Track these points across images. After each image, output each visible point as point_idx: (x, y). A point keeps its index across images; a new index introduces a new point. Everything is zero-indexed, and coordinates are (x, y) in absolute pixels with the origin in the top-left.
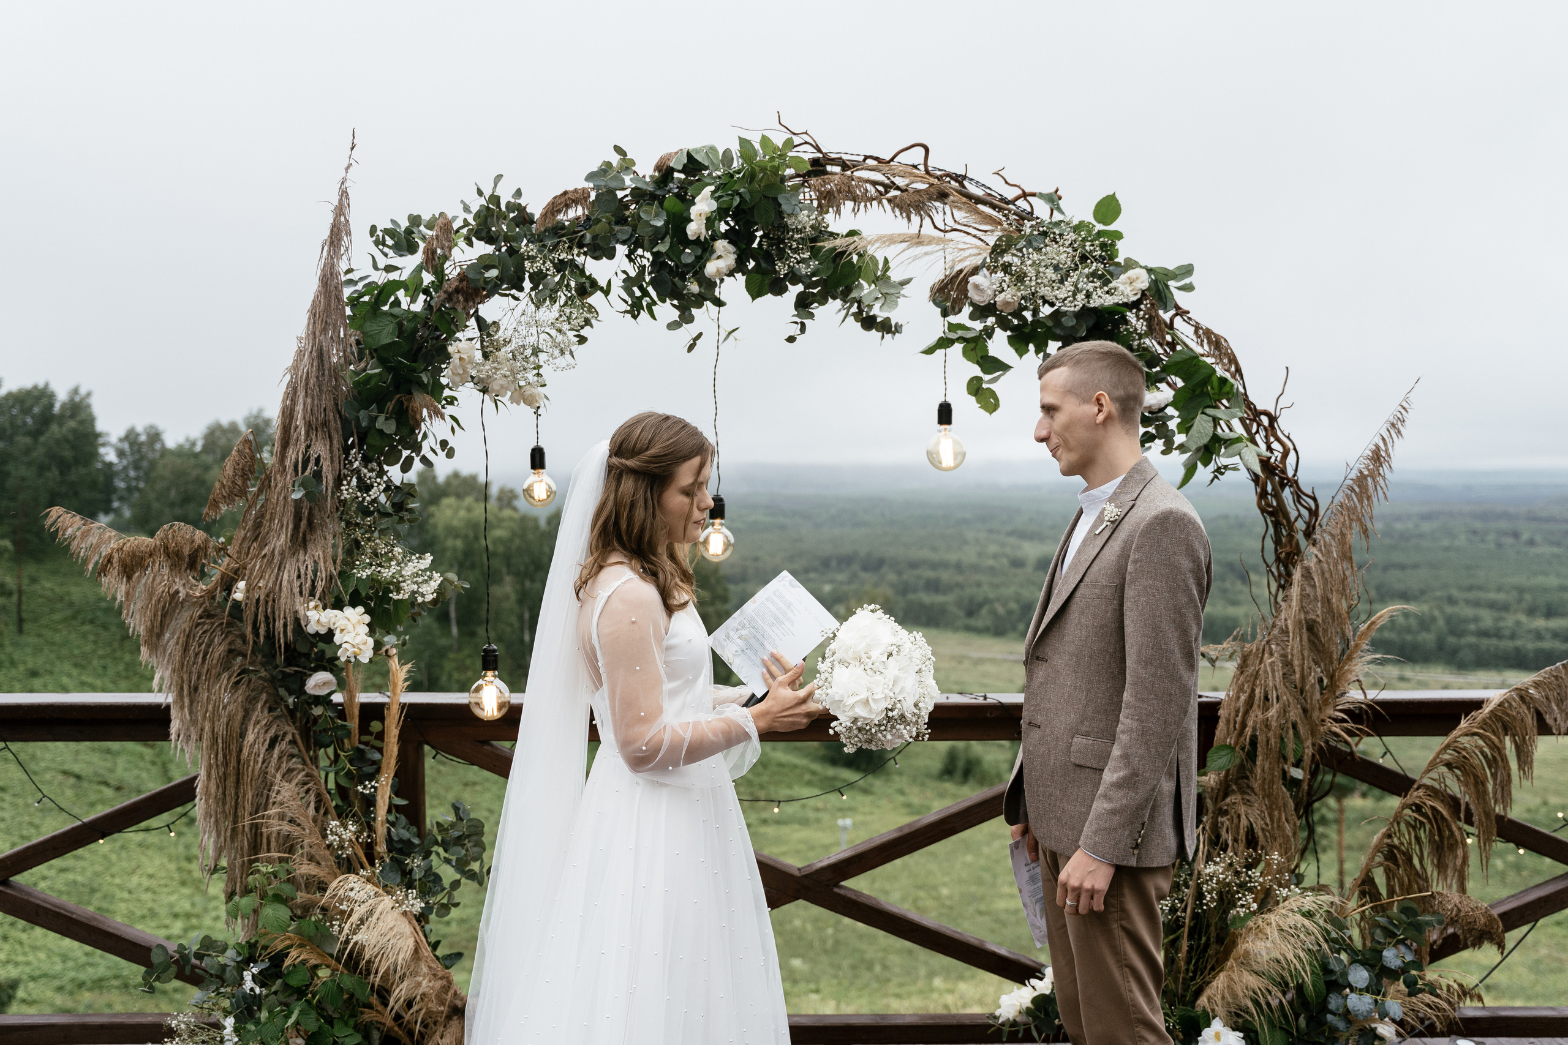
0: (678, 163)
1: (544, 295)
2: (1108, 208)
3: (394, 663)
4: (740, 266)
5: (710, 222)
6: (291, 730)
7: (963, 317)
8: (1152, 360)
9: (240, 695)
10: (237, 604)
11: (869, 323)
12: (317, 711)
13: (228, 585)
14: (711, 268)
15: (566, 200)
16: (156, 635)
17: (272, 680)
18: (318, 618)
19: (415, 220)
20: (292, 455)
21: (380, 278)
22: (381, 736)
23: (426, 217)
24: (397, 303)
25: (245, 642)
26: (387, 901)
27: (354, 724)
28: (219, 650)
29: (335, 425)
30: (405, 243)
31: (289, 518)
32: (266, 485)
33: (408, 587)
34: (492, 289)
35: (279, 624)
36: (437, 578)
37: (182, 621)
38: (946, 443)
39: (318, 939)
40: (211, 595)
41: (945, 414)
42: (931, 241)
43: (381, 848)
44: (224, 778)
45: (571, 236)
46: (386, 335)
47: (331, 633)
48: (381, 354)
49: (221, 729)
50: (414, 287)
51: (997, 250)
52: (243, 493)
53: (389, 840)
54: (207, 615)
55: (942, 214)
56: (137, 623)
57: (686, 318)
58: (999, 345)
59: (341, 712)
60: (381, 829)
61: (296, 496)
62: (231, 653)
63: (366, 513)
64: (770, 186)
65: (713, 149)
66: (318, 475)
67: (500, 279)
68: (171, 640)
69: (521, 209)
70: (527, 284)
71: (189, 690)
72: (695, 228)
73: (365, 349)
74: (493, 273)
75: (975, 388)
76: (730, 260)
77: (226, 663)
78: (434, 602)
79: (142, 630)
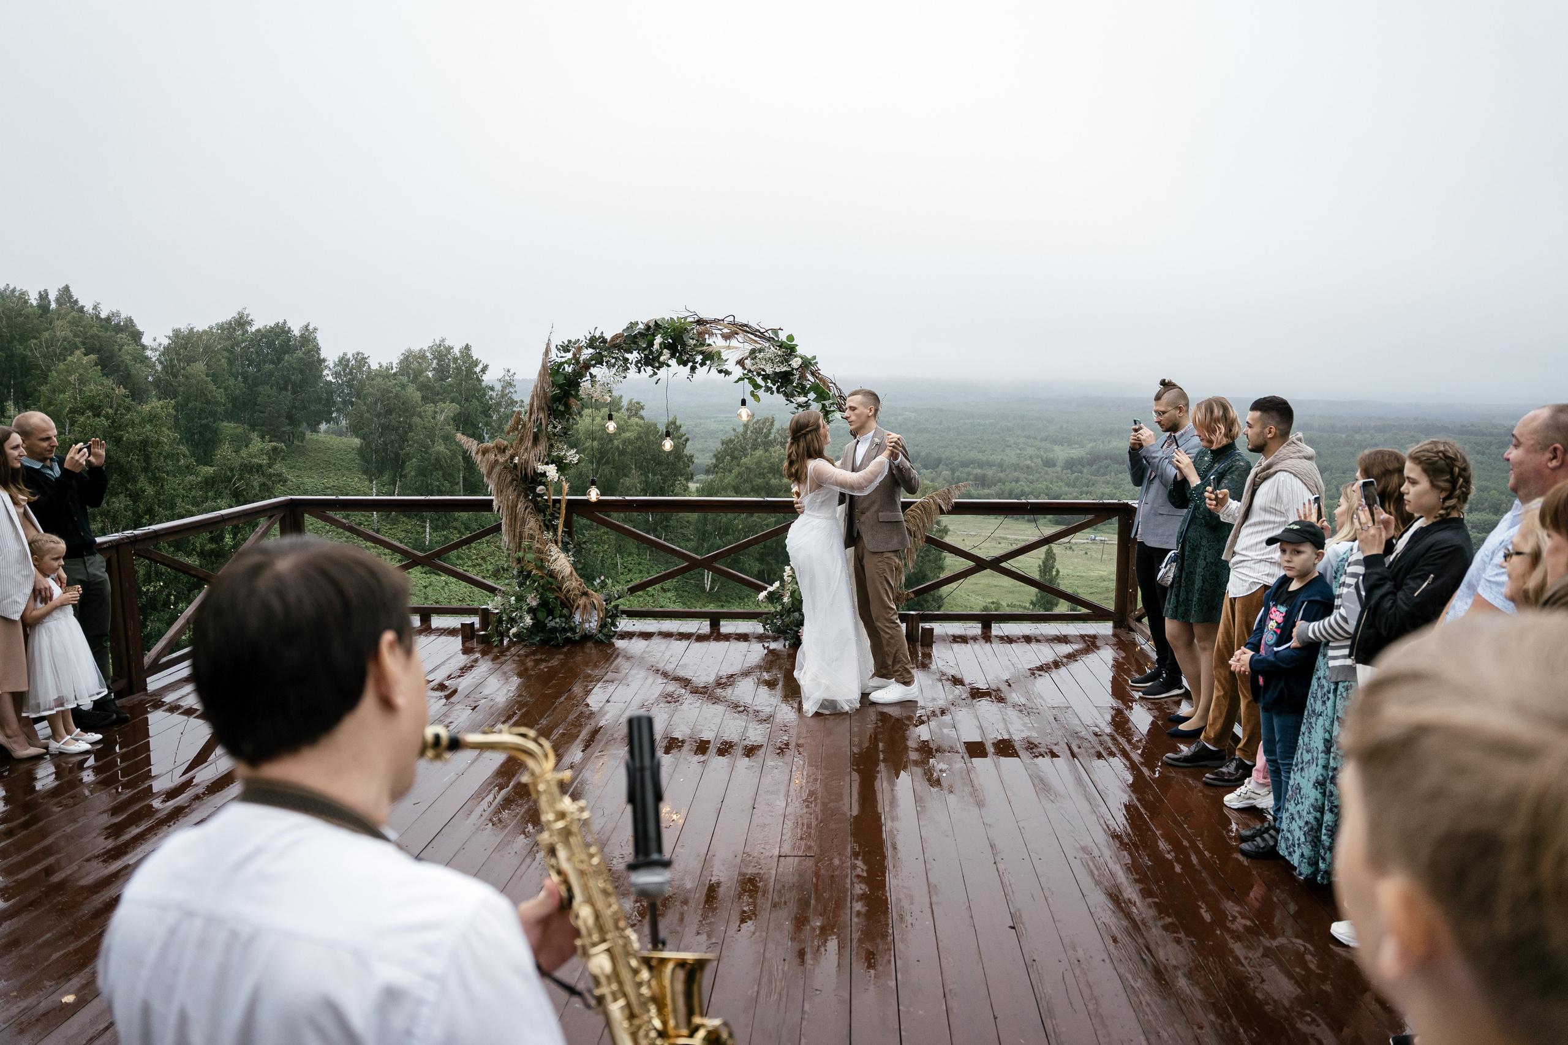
0: (652, 324)
1: (610, 366)
2: (791, 338)
3: (564, 483)
4: (673, 356)
5: (660, 344)
6: (531, 505)
7: (746, 372)
8: (803, 387)
9: (516, 493)
10: (515, 464)
11: (720, 371)
12: (539, 499)
13: (512, 458)
14: (662, 359)
15: (616, 337)
16: (489, 474)
17: (525, 489)
18: (541, 468)
19: (570, 342)
20: (533, 417)
21: (559, 360)
22: (559, 509)
23: (573, 340)
24: (564, 369)
25: (517, 476)
26: (563, 555)
27: (551, 504)
28: (509, 479)
29: (546, 408)
30: (566, 349)
31: (531, 438)
32: (524, 425)
33: (569, 458)
34: (594, 366)
35: (529, 470)
36: (578, 456)
37: (497, 469)
38: (744, 413)
39: (541, 568)
40: (506, 461)
41: (744, 402)
42: (734, 348)
43: (560, 544)
44: (511, 520)
45: (618, 347)
46: (561, 380)
47: (545, 472)
48: (560, 387)
49: (510, 503)
50: (569, 362)
51: (753, 352)
52: (517, 429)
53: (562, 542)
54: (505, 468)
55: (740, 337)
56: (484, 470)
57: (655, 374)
58: (759, 381)
59: (546, 501)
60: (559, 538)
61: (535, 430)
62: (513, 480)
63: (555, 435)
64: (680, 332)
65: (664, 319)
66: (541, 424)
67: (596, 364)
68: (494, 476)
69: (603, 337)
70: (604, 364)
71: (500, 492)
72: (656, 346)
73: (554, 384)
74: (593, 362)
75: (752, 394)
76: (668, 356)
77: (511, 482)
78: (577, 464)
79: (485, 472)
